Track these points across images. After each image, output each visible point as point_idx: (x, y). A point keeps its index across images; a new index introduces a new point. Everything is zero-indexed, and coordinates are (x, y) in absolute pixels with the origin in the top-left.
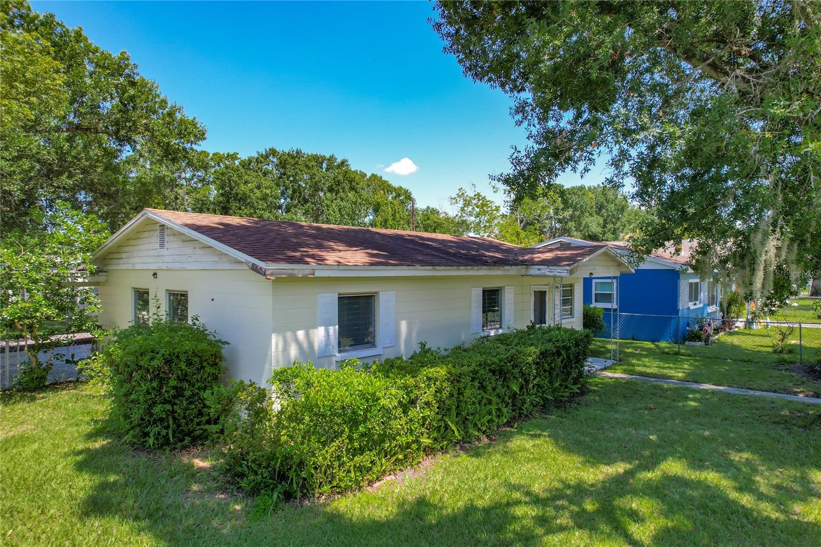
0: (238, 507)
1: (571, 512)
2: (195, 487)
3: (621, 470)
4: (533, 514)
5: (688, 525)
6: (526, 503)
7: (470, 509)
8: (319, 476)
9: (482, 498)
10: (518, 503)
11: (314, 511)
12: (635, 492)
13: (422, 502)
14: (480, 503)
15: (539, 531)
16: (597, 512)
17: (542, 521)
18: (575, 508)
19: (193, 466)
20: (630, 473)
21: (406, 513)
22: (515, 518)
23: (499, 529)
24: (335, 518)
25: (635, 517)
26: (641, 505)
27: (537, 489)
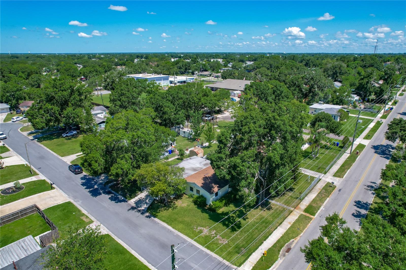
0: (211, 212)
2: (207, 210)
7: (226, 212)
11: (216, 212)
13: (223, 212)
17: (231, 213)
19: (206, 208)
22: (229, 213)
24: (218, 213)
25: (237, 213)
26: (237, 212)
27: (231, 210)
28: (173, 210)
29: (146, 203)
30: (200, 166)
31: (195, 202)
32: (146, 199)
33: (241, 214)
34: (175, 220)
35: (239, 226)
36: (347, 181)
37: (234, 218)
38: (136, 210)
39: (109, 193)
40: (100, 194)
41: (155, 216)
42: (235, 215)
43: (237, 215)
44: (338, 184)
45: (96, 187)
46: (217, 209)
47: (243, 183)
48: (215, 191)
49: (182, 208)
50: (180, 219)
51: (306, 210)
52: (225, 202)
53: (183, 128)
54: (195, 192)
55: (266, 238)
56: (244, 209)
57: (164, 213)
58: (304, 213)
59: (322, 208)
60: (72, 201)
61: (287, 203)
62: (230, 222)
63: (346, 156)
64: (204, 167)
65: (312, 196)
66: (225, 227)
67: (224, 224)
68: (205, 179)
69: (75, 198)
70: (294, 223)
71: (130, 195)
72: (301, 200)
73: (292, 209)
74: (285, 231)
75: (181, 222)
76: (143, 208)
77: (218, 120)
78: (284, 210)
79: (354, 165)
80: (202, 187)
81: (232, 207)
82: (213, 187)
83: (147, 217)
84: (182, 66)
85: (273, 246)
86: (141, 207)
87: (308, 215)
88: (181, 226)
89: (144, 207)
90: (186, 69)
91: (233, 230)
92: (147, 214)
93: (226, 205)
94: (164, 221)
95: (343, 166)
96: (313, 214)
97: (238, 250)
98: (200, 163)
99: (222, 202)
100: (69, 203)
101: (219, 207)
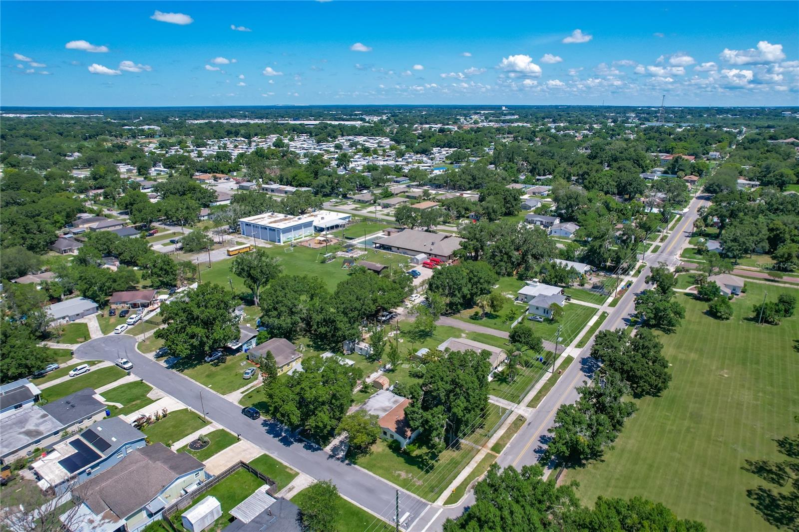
7: (420, 455)
13: (417, 455)
24: (412, 456)
25: (429, 455)
27: (424, 453)
28: (370, 455)
29: (342, 450)
30: (390, 405)
31: (390, 447)
32: (341, 445)
33: (434, 457)
34: (374, 465)
35: (432, 468)
36: (539, 412)
37: (428, 460)
38: (334, 459)
39: (300, 441)
40: (292, 443)
41: (355, 464)
42: (428, 458)
43: (430, 457)
44: (530, 416)
45: (283, 434)
46: (411, 452)
47: (434, 433)
48: (408, 434)
49: (378, 453)
50: (379, 465)
51: (493, 449)
52: (418, 444)
53: (358, 344)
54: (388, 436)
55: (455, 477)
56: (436, 451)
57: (362, 459)
58: (490, 452)
59: (508, 445)
60: (267, 453)
61: (476, 442)
62: (424, 464)
63: (548, 375)
64: (394, 406)
65: (501, 432)
66: (420, 470)
67: (419, 467)
68: (398, 422)
69: (268, 449)
70: (481, 462)
71: (324, 442)
72: (490, 437)
73: (480, 448)
74: (472, 470)
75: (380, 468)
76: (341, 456)
77: (398, 318)
78: (473, 449)
79: (553, 389)
80: (396, 432)
81: (425, 450)
82: (406, 431)
83: (347, 464)
84: (325, 184)
85: (461, 484)
86: (338, 454)
87: (494, 453)
88: (381, 471)
89: (341, 454)
90: (333, 189)
91: (427, 472)
92: (347, 462)
93: (420, 447)
94: (364, 468)
95: (540, 392)
96: (499, 452)
97: (432, 489)
98: (389, 400)
99: (415, 445)
100: (265, 456)
101: (412, 450)
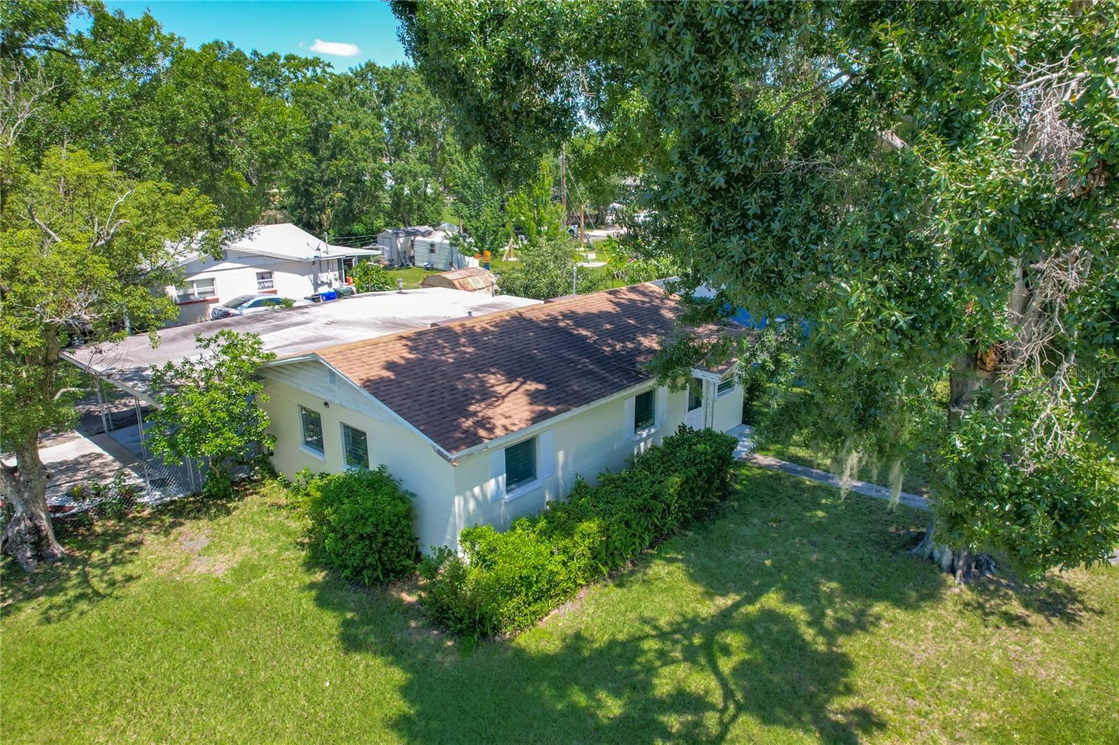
0: (450, 643)
1: (683, 645)
2: (413, 624)
3: (730, 602)
4: (657, 647)
5: (760, 658)
6: (652, 636)
7: (613, 643)
8: (505, 621)
9: (621, 631)
10: (647, 636)
11: (505, 645)
12: (732, 628)
13: (578, 636)
14: (621, 637)
15: (658, 663)
16: (701, 646)
17: (662, 654)
18: (686, 642)
19: (402, 601)
20: (736, 606)
21: (568, 647)
22: (643, 652)
23: (631, 661)
24: (519, 652)
25: (726, 651)
26: (734, 640)
27: (662, 622)
37: (711, 721)
42: (713, 683)
43: (738, 671)
46: (508, 607)
48: (499, 422)
52: (605, 531)
54: (333, 451)
56: (796, 611)
81: (668, 591)
82: (487, 395)
93: (610, 564)
99: (569, 533)
101: (527, 582)
